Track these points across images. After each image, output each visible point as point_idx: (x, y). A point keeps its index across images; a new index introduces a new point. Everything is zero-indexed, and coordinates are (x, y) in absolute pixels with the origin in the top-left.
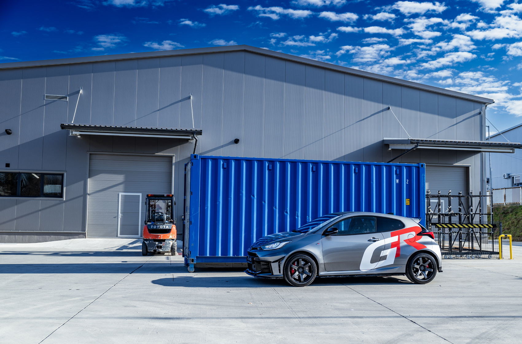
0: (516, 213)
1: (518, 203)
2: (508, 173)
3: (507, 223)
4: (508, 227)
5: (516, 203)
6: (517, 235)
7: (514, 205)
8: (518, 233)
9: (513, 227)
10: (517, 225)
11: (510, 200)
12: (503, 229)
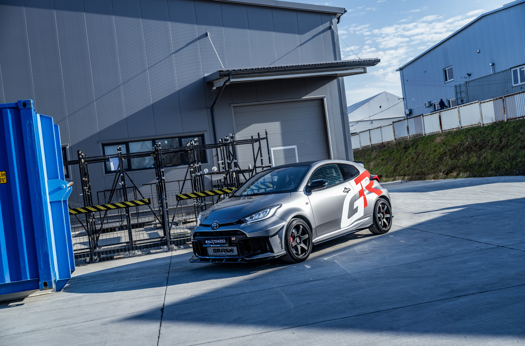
0: (417, 146)
1: (421, 134)
2: (429, 101)
3: (407, 159)
4: (408, 164)
5: (420, 134)
6: (416, 173)
7: (417, 137)
8: (416, 170)
9: (412, 163)
10: (416, 160)
11: (413, 132)
12: (403, 166)
